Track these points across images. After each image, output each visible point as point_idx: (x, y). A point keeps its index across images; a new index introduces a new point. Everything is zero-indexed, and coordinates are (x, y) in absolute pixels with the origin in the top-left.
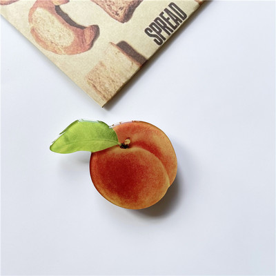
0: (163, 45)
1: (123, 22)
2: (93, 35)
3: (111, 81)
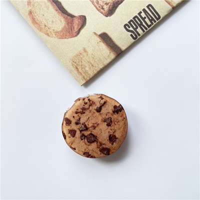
1: (107, 16)
2: (81, 25)
3: (91, 65)
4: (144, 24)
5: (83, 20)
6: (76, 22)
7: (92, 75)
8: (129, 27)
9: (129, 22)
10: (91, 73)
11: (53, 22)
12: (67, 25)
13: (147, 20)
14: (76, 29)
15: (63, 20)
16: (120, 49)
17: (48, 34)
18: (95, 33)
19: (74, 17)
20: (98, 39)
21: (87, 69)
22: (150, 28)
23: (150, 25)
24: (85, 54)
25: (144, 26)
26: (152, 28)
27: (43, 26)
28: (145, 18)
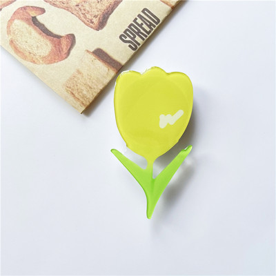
0: (138, 51)
1: (98, 30)
2: (70, 44)
3: (88, 88)
4: (142, 31)
5: (72, 38)
6: (64, 43)
7: (91, 99)
8: (126, 38)
9: (125, 32)
10: (91, 97)
11: (38, 47)
12: (54, 48)
13: (144, 26)
14: (65, 51)
15: (49, 43)
16: (120, 64)
17: (34, 62)
18: (88, 51)
19: (61, 37)
20: (93, 57)
21: (85, 92)
22: (150, 34)
23: (150, 32)
24: (79, 76)
25: (143, 34)
26: (152, 35)
27: (28, 54)
28: (142, 24)
